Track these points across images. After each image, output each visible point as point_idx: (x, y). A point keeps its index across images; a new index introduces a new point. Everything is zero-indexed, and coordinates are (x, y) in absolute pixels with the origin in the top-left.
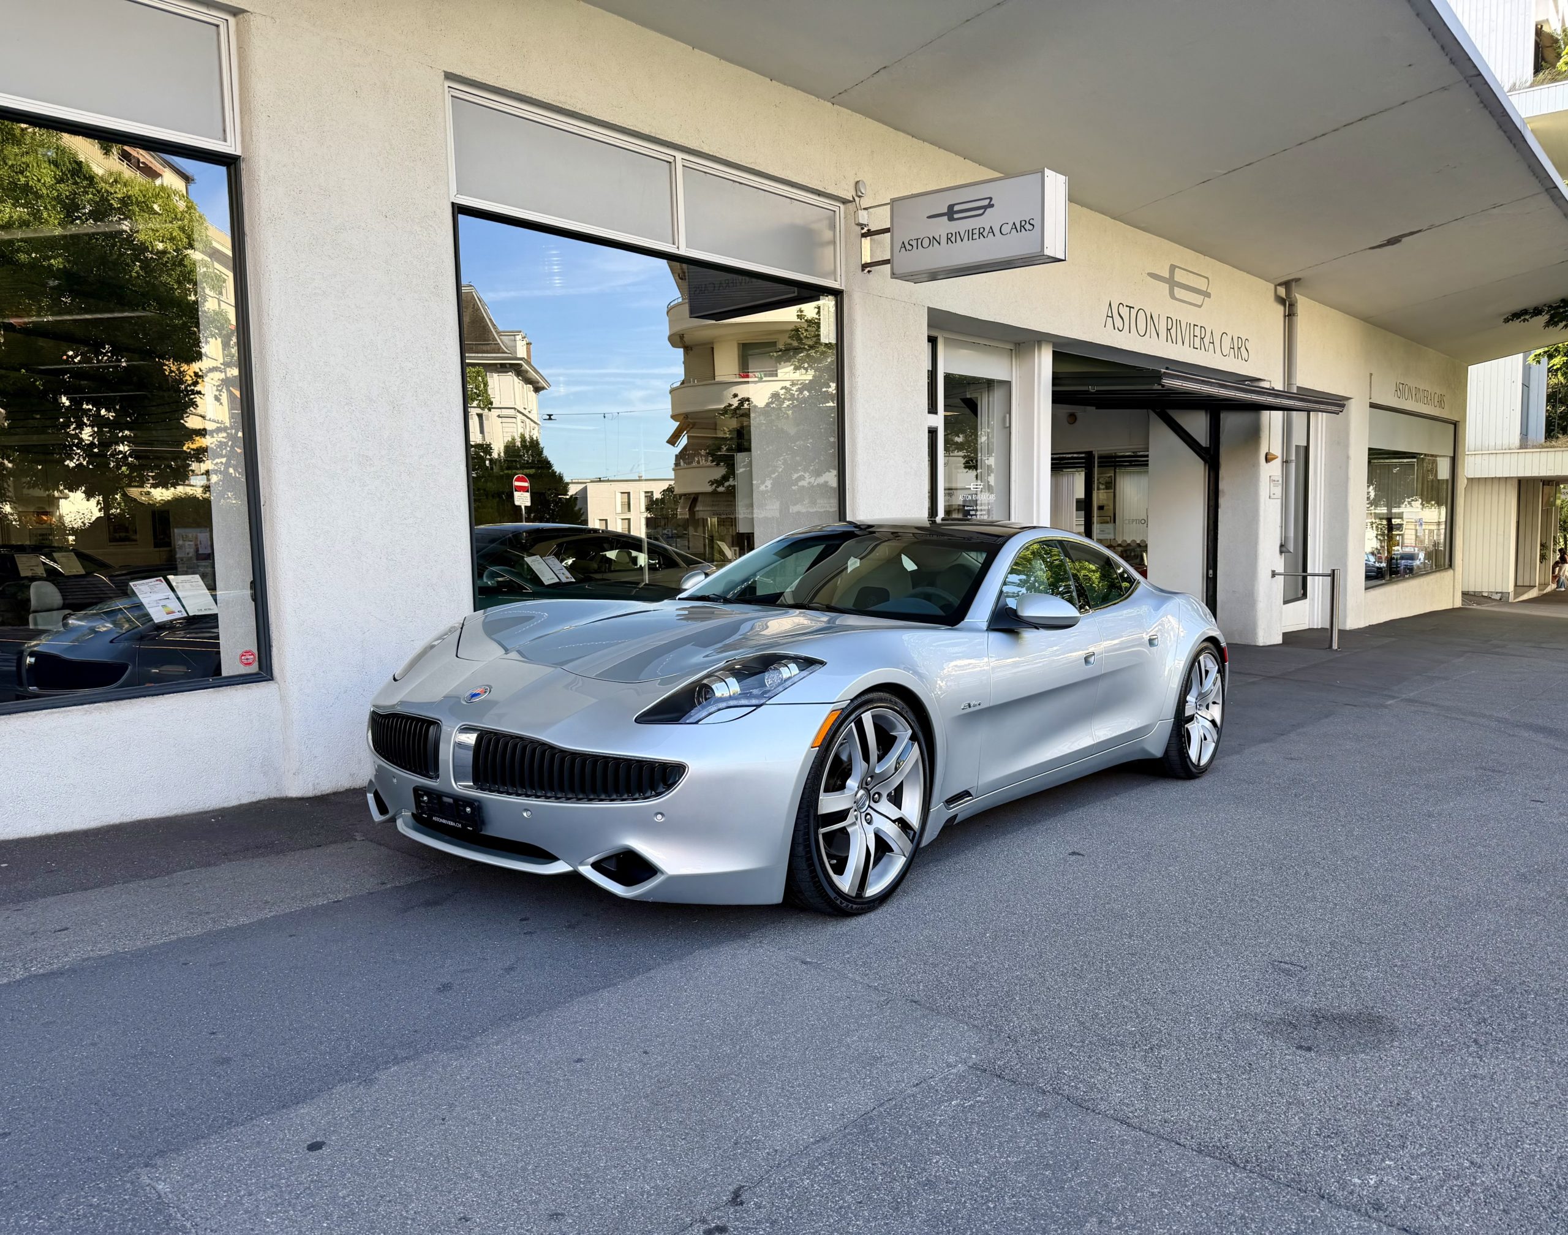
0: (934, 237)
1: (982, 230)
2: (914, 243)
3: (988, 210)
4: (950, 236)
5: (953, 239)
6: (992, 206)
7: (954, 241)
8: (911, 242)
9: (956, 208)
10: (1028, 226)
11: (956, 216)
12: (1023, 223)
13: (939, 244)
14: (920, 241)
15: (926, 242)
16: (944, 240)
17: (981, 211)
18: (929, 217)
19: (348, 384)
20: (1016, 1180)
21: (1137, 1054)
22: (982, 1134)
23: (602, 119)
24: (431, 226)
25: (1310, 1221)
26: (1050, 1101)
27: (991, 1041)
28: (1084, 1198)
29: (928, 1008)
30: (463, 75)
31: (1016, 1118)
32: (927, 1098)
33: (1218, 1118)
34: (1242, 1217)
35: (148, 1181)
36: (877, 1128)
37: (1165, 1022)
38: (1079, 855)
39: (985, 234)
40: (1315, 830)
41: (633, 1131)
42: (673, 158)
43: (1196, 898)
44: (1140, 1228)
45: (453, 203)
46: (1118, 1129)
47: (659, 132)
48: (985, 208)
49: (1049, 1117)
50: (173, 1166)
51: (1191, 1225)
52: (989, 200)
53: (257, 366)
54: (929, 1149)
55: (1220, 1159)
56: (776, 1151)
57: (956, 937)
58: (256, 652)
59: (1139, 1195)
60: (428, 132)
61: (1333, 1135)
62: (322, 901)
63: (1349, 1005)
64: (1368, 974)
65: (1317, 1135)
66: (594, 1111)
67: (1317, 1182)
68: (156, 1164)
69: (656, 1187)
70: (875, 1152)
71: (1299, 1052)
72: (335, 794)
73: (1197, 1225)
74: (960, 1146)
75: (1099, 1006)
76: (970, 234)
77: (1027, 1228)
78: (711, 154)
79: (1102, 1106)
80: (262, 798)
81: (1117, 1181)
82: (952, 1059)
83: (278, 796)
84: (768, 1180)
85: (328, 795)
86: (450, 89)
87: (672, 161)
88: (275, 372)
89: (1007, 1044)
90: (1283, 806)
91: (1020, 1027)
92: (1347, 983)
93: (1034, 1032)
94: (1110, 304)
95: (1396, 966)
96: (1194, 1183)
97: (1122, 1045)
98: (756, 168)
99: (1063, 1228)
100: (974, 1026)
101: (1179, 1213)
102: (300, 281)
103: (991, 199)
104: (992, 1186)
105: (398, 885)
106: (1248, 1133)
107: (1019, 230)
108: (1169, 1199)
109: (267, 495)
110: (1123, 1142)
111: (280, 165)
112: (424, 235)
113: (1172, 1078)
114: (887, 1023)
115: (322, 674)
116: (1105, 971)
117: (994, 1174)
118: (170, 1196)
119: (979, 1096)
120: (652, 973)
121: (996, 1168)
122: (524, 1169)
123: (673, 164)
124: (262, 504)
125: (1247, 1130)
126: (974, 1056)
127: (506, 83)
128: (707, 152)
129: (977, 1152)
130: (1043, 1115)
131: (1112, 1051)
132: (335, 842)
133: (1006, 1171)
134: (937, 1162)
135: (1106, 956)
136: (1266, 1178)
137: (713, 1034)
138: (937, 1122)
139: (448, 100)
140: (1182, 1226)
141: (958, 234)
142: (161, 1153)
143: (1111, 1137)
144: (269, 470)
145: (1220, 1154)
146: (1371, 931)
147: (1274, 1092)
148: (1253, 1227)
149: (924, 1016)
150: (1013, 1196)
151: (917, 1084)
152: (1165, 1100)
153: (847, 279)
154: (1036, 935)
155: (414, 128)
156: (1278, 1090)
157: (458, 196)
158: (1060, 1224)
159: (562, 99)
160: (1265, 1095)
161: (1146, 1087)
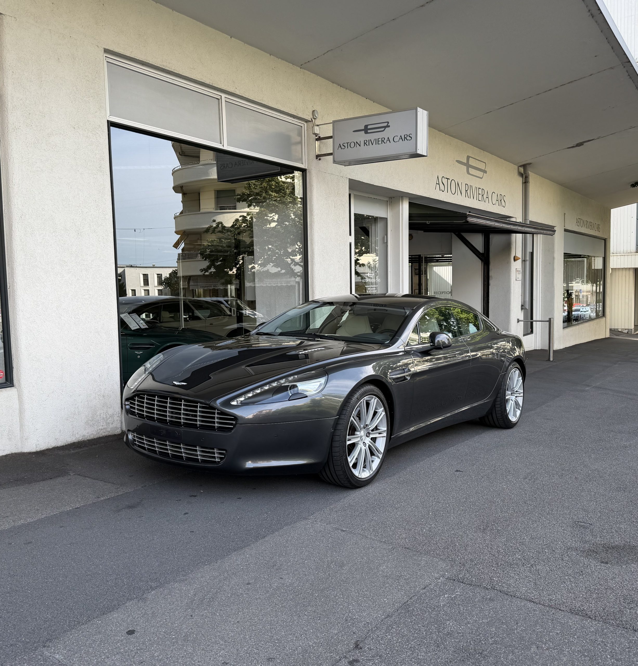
0: (357, 142)
1: (383, 139)
2: (346, 145)
3: (387, 128)
4: (366, 142)
5: (367, 143)
6: (389, 126)
7: (368, 145)
8: (344, 145)
9: (369, 127)
10: (408, 138)
11: (369, 131)
12: (406, 136)
13: (360, 146)
14: (349, 144)
15: (352, 145)
16: (362, 144)
17: (383, 129)
18: (354, 131)
19: (54, 221)
20: (491, 630)
21: (526, 569)
22: (465, 610)
23: (185, 75)
24: (97, 133)
25: (634, 642)
26: (492, 594)
27: (452, 566)
28: (526, 637)
29: (414, 551)
30: (114, 50)
31: (479, 601)
32: (432, 594)
33: (575, 597)
34: (602, 642)
35: (49, 654)
36: (413, 609)
37: (534, 553)
38: (460, 471)
39: (385, 141)
40: (572, 456)
41: (292, 617)
42: (220, 97)
43: (526, 492)
44: (557, 649)
45: (108, 121)
46: (529, 605)
47: (214, 83)
48: (385, 127)
49: (495, 600)
50: (59, 646)
51: (580, 646)
52: (387, 123)
53: (6, 211)
54: (443, 618)
55: (583, 616)
56: (368, 623)
57: (415, 515)
58: (4, 371)
59: (551, 634)
60: (96, 82)
61: (631, 602)
62: (69, 508)
63: (617, 541)
64: (622, 526)
65: (624, 602)
66: (268, 608)
67: (631, 624)
68: (49, 646)
69: (315, 643)
70: (417, 621)
71: (602, 565)
72: (48, 450)
73: (583, 646)
74: (457, 616)
75: (498, 547)
76: (377, 141)
77: (504, 652)
78: (240, 95)
79: (518, 594)
80: (8, 453)
81: (539, 629)
82: (436, 575)
83: (17, 452)
84: (370, 636)
85: (44, 451)
86: (106, 58)
87: (219, 98)
88: (16, 214)
89: (460, 567)
90: (552, 444)
91: (464, 558)
92: (613, 531)
93: (472, 560)
94: (438, 177)
95: (634, 522)
96: (575, 628)
97: (517, 564)
98: (263, 103)
99: (521, 651)
100: (441, 559)
101: (572, 641)
102: (29, 164)
103: (388, 123)
104: (480, 634)
105: (106, 498)
106: (591, 603)
107: (403, 140)
108: (566, 635)
109: (11, 283)
110: (534, 610)
111: (19, 99)
112: (94, 138)
113: (547, 579)
114: (397, 559)
115: (41, 383)
116: (496, 529)
117: (479, 628)
118: (65, 661)
119: (457, 592)
120: (266, 539)
121: (479, 625)
122: (245, 638)
123: (220, 100)
124: (8, 288)
125: (591, 602)
126: (447, 573)
127: (136, 55)
128: (238, 94)
129: (466, 619)
130: (491, 600)
131: (513, 568)
132: (59, 476)
133: (484, 626)
134: (449, 624)
135: (493, 522)
136: (607, 623)
137: (312, 568)
138: (442, 605)
139: (105, 63)
140: (576, 647)
141: (370, 141)
142: (50, 640)
143: (528, 608)
144: (12, 269)
145: (582, 614)
146: (616, 505)
147: (597, 584)
148: (609, 646)
149: (415, 555)
150: (492, 638)
151: (424, 588)
152: (547, 590)
153: (308, 164)
154: (454, 513)
155: (89, 79)
156: (599, 583)
157: (110, 116)
158: (519, 649)
159: (165, 64)
160: (593, 585)
161: (535, 584)
